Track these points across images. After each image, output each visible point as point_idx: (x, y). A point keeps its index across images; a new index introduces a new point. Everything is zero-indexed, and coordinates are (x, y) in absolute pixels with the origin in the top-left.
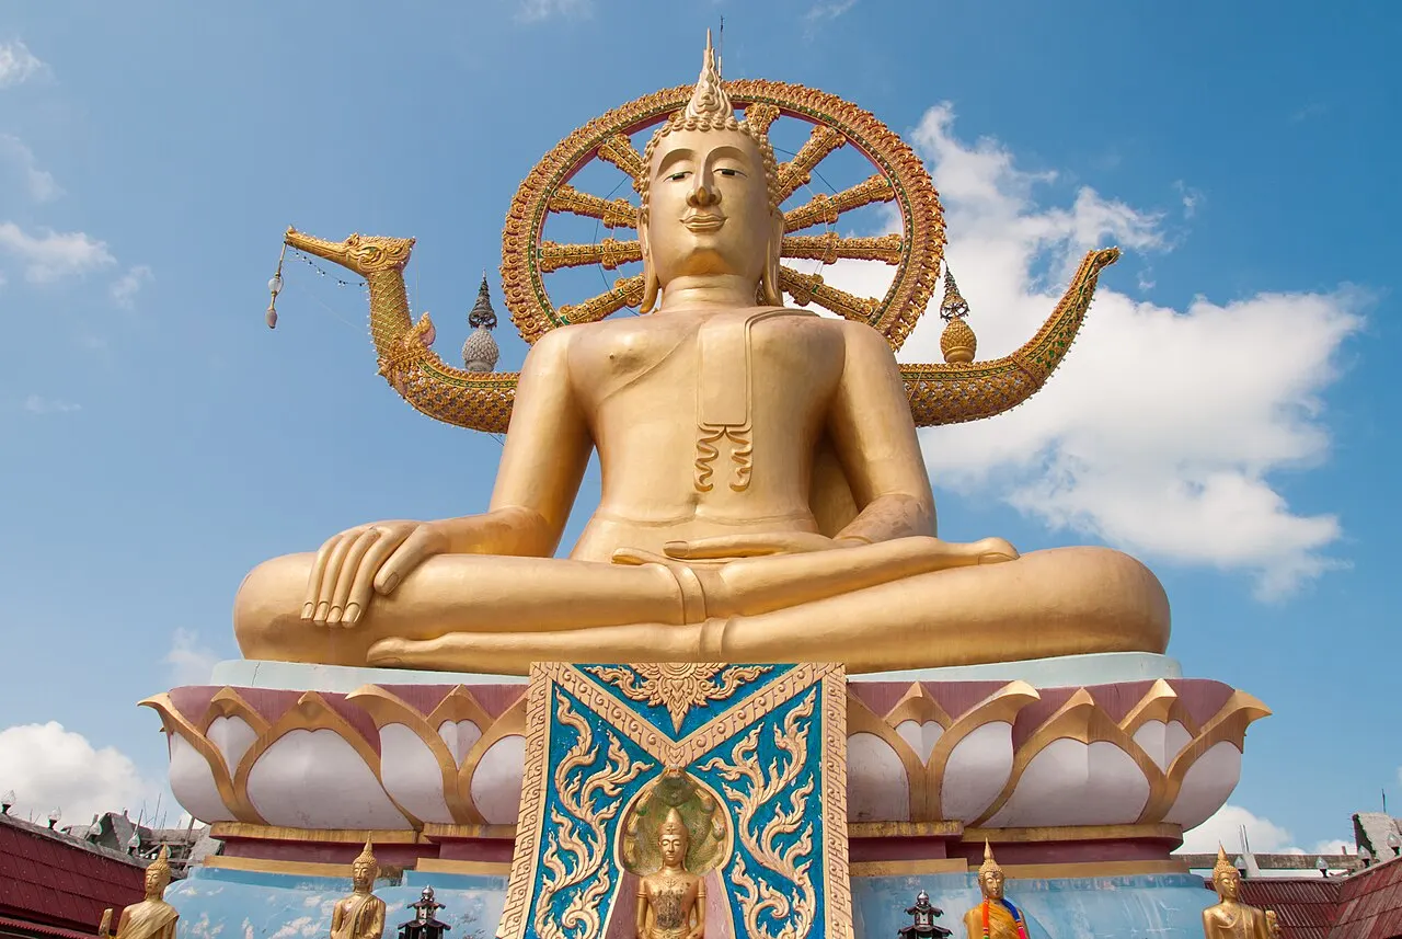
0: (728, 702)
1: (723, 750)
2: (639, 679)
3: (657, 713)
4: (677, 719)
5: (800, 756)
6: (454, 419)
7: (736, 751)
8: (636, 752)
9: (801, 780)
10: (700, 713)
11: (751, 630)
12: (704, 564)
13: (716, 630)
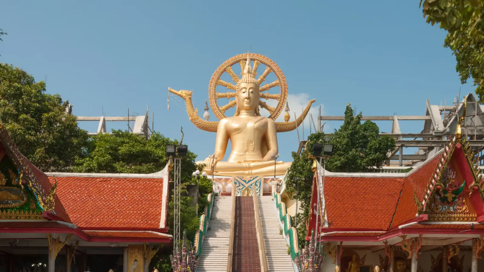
0: (252, 180)
1: (251, 185)
2: (243, 178)
3: (245, 181)
4: (247, 182)
5: (259, 185)
6: (203, 129)
7: (253, 185)
8: (243, 185)
9: (259, 187)
10: (249, 181)
11: (254, 171)
12: (248, 162)
13: (250, 171)
